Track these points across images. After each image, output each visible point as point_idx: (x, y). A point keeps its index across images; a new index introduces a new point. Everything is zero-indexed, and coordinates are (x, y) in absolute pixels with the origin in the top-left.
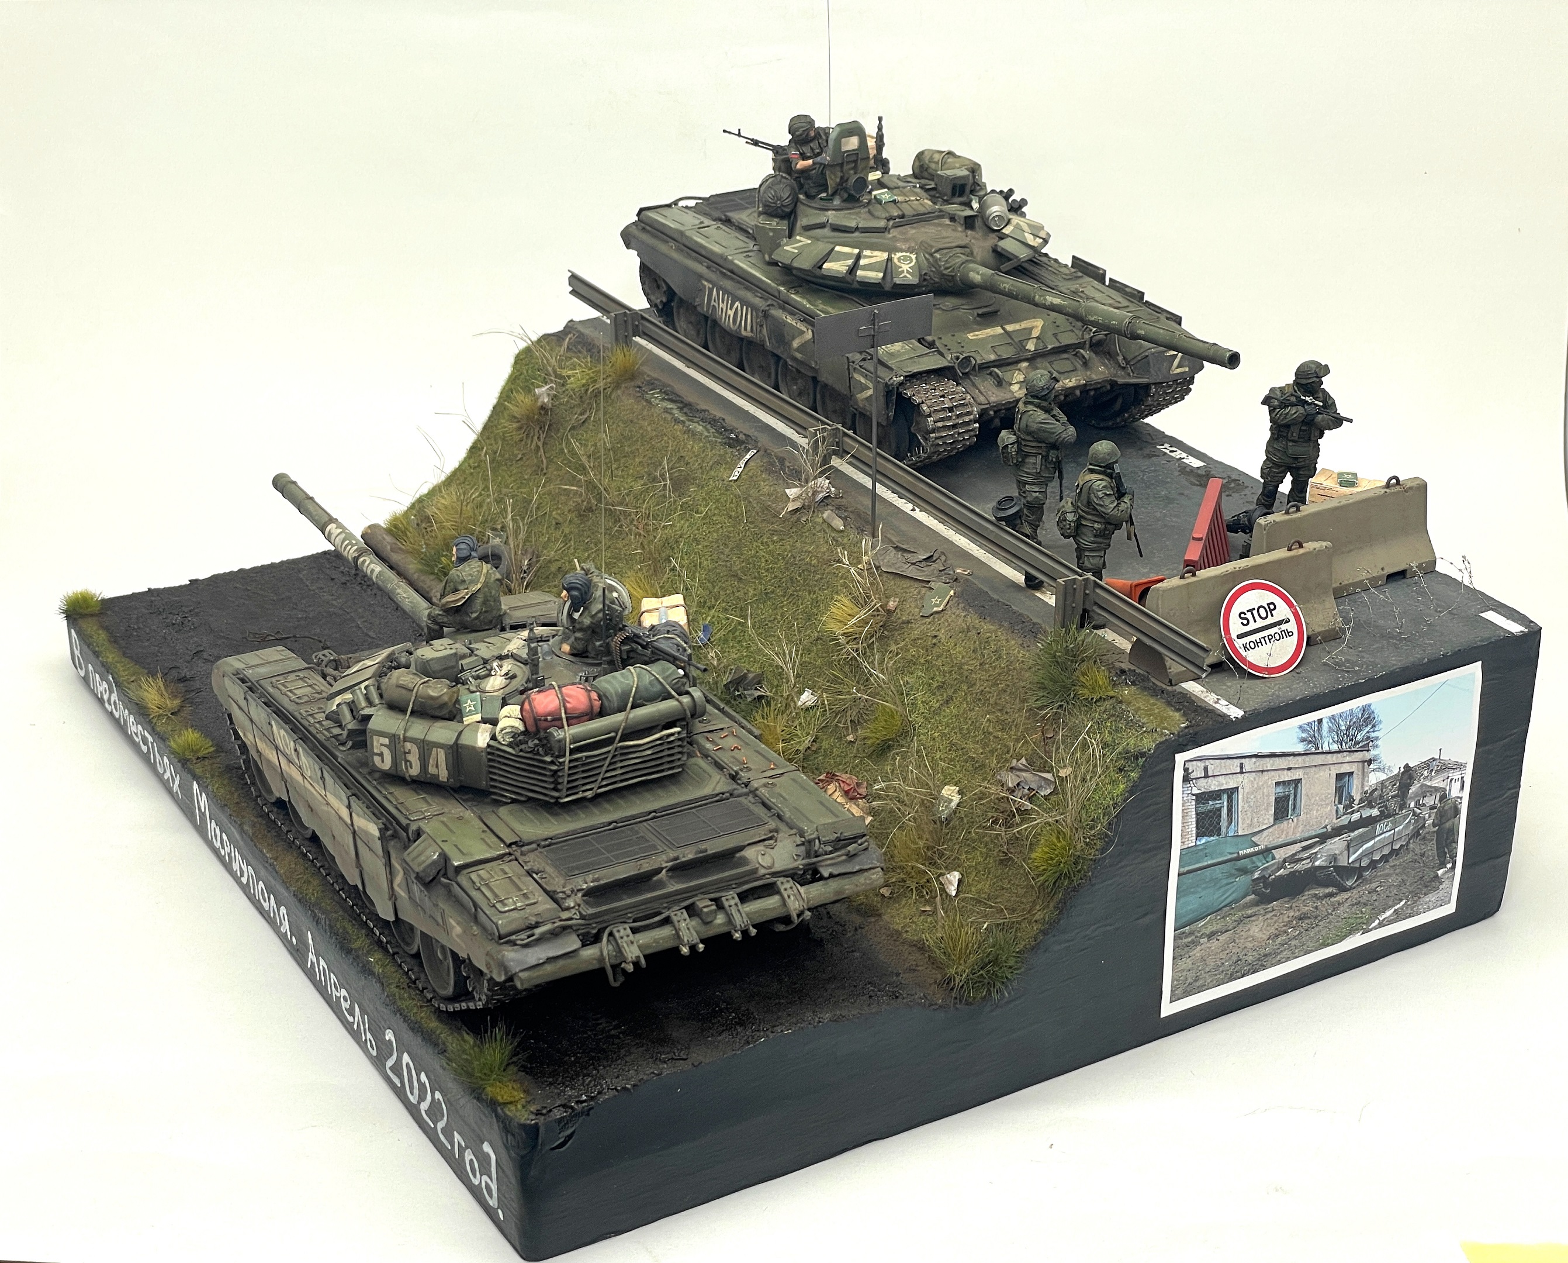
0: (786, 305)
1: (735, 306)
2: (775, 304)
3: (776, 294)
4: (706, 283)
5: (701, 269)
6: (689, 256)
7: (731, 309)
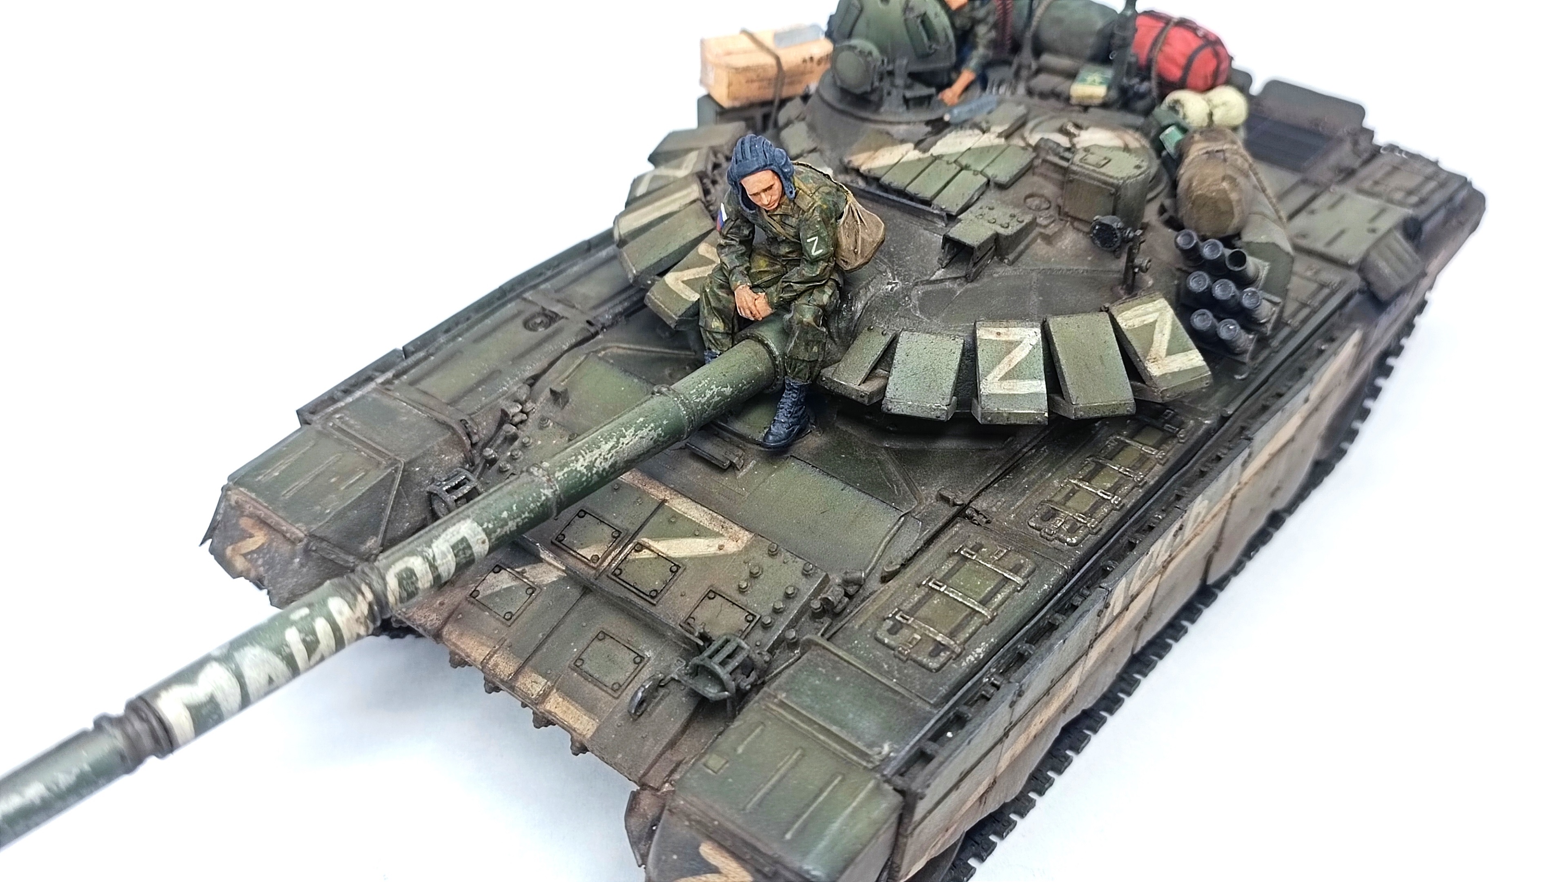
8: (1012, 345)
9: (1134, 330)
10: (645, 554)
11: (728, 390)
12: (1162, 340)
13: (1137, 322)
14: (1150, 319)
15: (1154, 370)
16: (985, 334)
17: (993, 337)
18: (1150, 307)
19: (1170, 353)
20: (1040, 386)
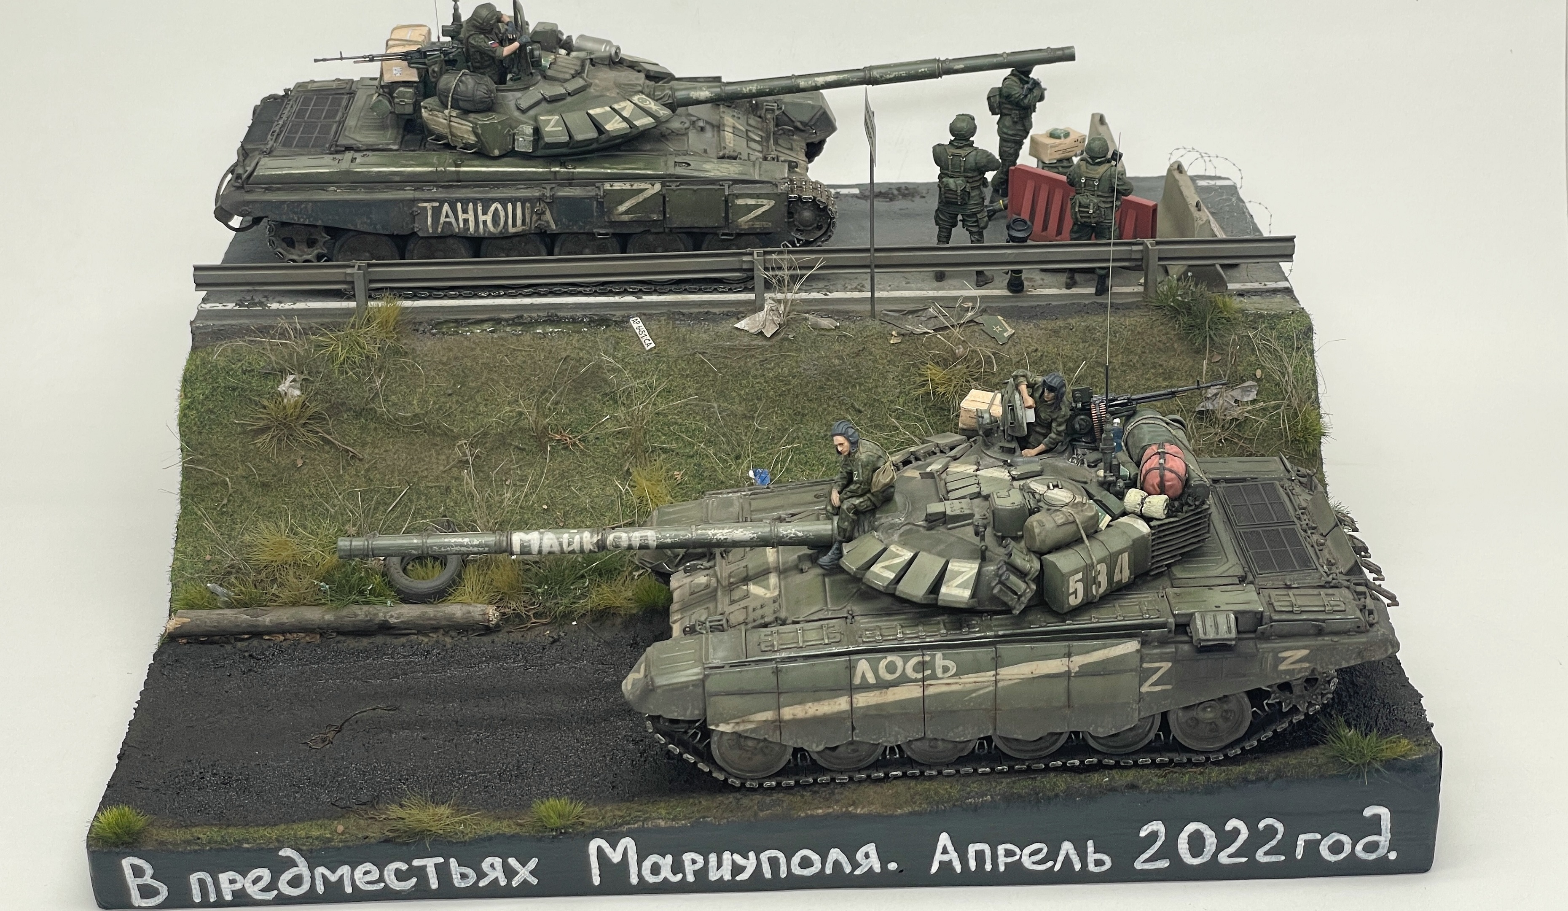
0: (570, 181)
1: (493, 208)
2: (553, 185)
3: (551, 177)
4: (425, 205)
5: (408, 194)
6: (371, 190)
7: (485, 213)
8: (898, 556)
9: (952, 571)
10: (745, 587)
11: (800, 534)
12: (959, 580)
13: (956, 569)
14: (963, 569)
15: (943, 590)
16: (893, 548)
17: (894, 550)
18: (969, 565)
19: (957, 586)
20: (892, 576)
